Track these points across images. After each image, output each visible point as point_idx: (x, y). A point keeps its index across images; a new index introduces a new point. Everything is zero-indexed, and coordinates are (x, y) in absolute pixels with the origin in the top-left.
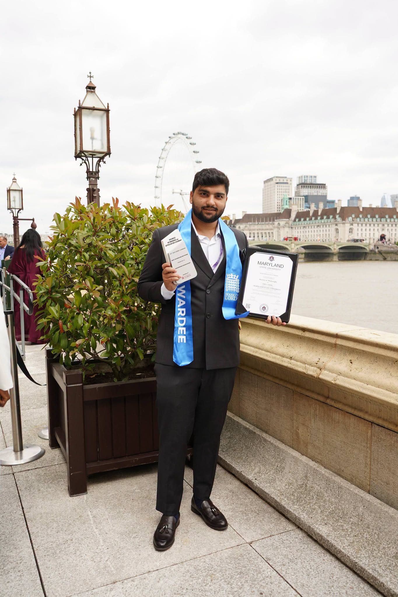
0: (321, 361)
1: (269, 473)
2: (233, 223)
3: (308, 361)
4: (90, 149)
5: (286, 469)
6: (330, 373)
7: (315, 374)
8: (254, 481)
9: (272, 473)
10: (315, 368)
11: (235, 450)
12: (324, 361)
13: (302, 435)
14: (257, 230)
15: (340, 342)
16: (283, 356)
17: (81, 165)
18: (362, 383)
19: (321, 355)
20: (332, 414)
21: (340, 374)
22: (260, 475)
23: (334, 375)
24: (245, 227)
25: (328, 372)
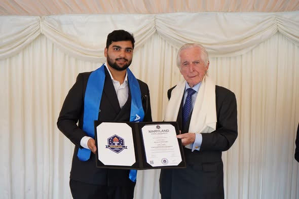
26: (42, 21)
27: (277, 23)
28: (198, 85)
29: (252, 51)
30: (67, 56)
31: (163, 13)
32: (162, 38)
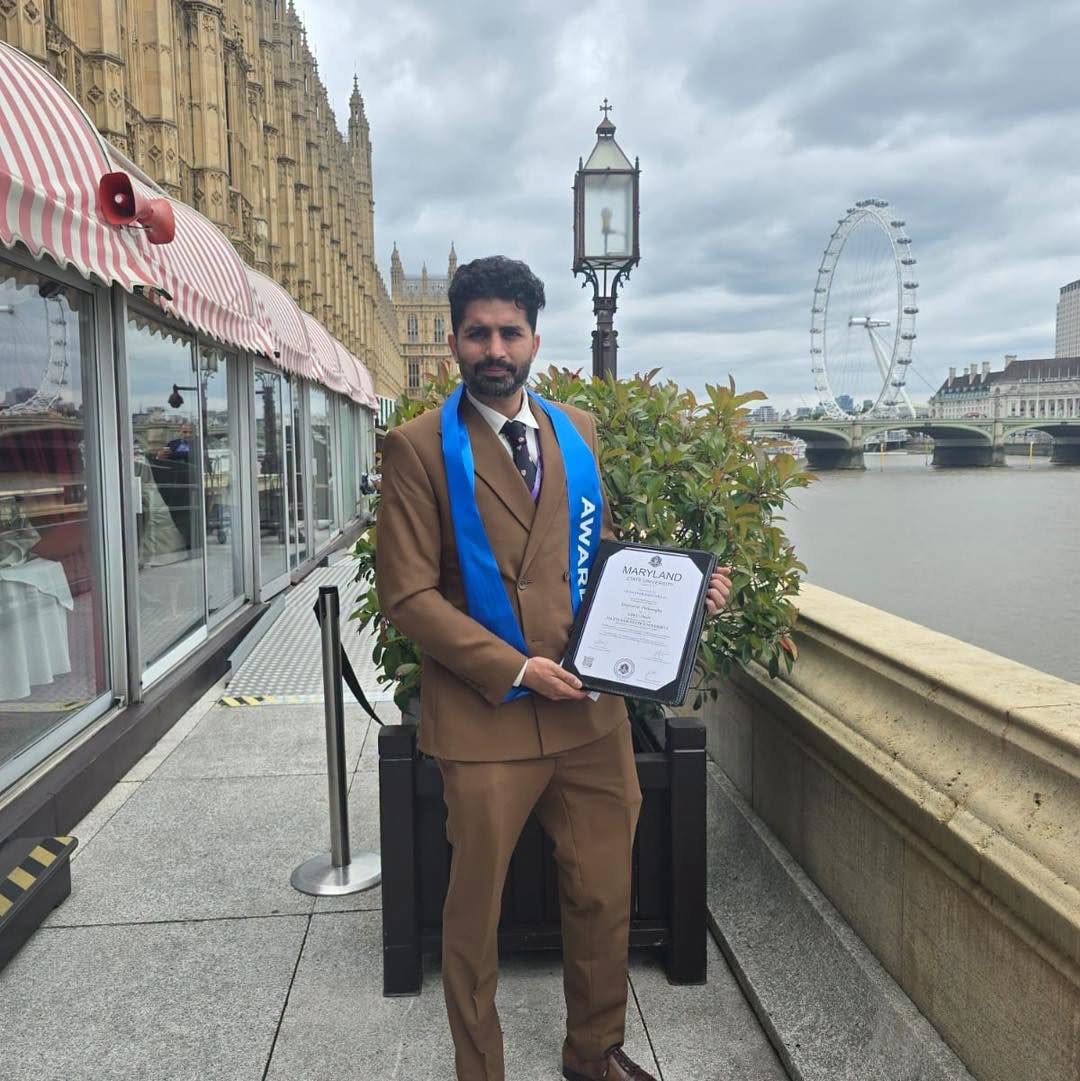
0: (962, 779)
1: (834, 1038)
2: (982, 380)
3: (930, 772)
4: (601, 253)
5: (874, 1040)
6: (977, 821)
7: (940, 813)
8: (790, 1050)
9: (840, 1038)
10: (944, 797)
11: (774, 950)
12: (968, 782)
13: (922, 962)
14: (1041, 394)
15: (1013, 736)
16: (879, 746)
17: (584, 285)
18: (1052, 875)
19: (966, 763)
20: (988, 930)
21: (1000, 830)
22: (813, 1036)
23: (986, 830)
24: (1012, 388)
25: (971, 817)
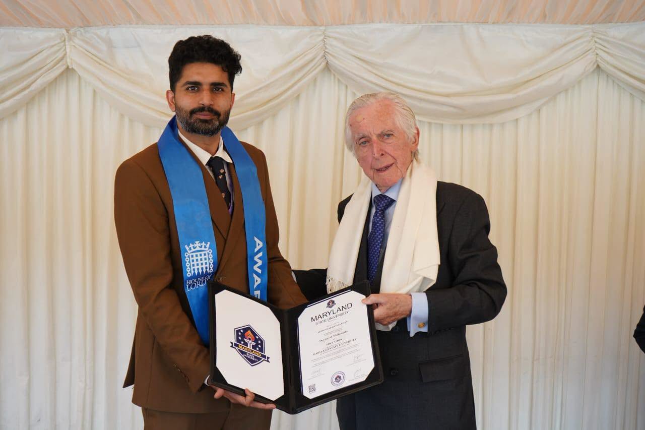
26: (70, 39)
27: (596, 48)
28: (396, 189)
29: (539, 110)
30: (126, 120)
31: (343, 24)
32: (339, 80)
